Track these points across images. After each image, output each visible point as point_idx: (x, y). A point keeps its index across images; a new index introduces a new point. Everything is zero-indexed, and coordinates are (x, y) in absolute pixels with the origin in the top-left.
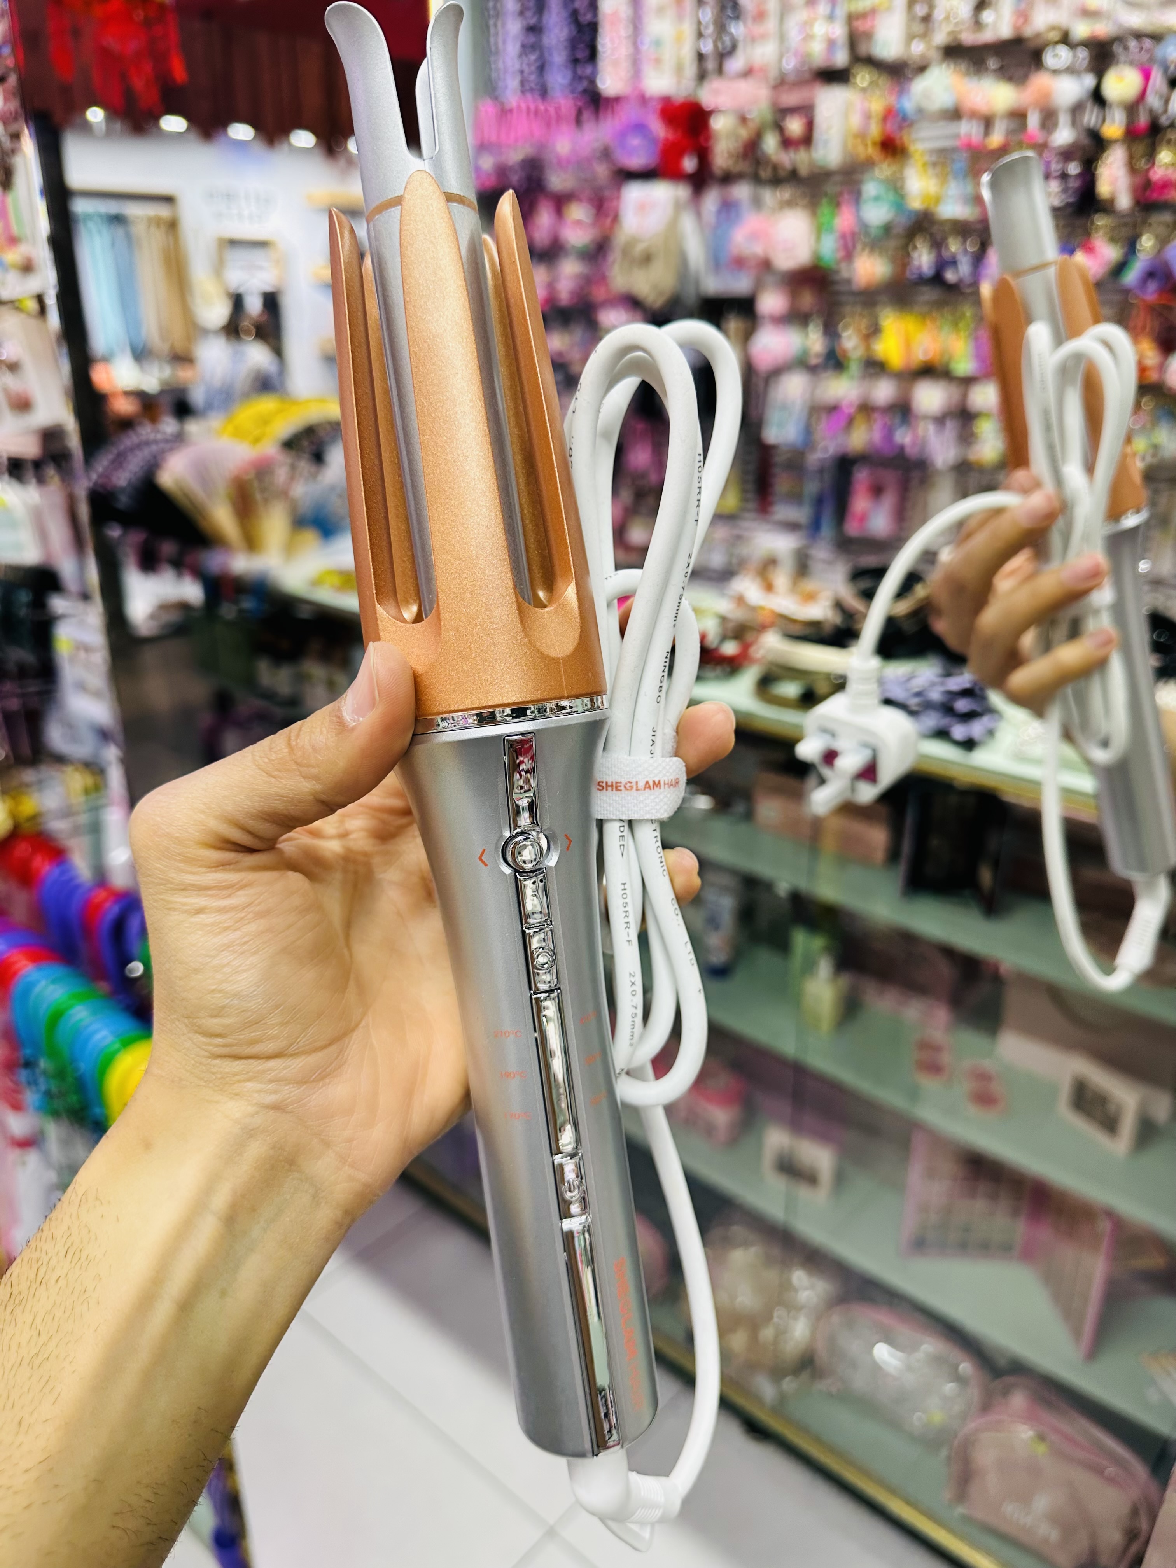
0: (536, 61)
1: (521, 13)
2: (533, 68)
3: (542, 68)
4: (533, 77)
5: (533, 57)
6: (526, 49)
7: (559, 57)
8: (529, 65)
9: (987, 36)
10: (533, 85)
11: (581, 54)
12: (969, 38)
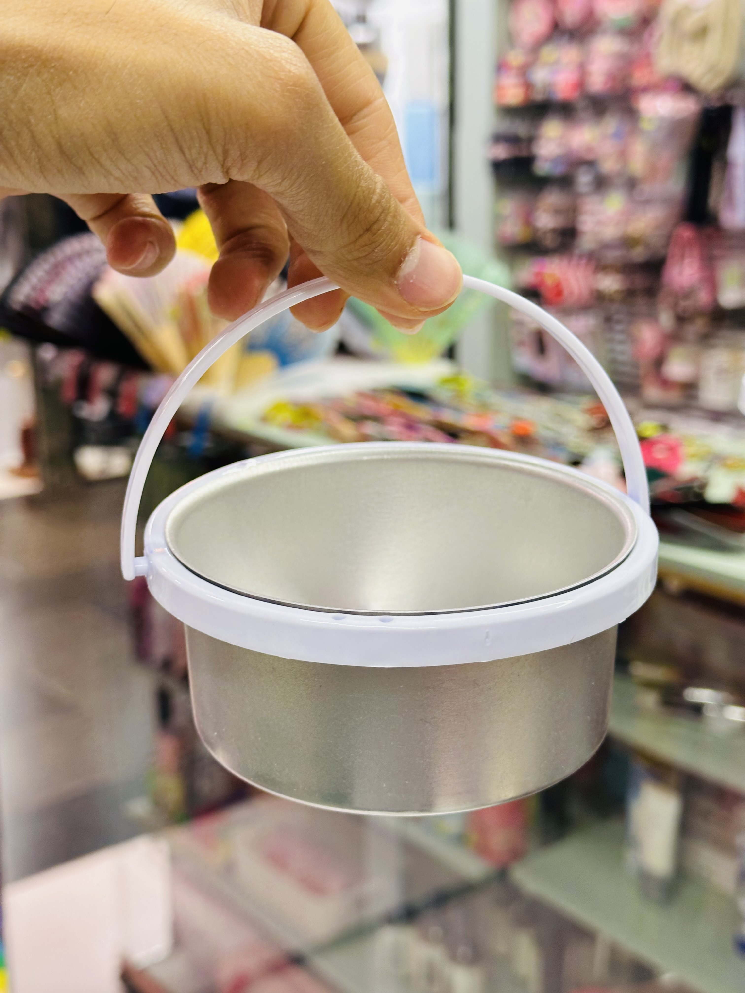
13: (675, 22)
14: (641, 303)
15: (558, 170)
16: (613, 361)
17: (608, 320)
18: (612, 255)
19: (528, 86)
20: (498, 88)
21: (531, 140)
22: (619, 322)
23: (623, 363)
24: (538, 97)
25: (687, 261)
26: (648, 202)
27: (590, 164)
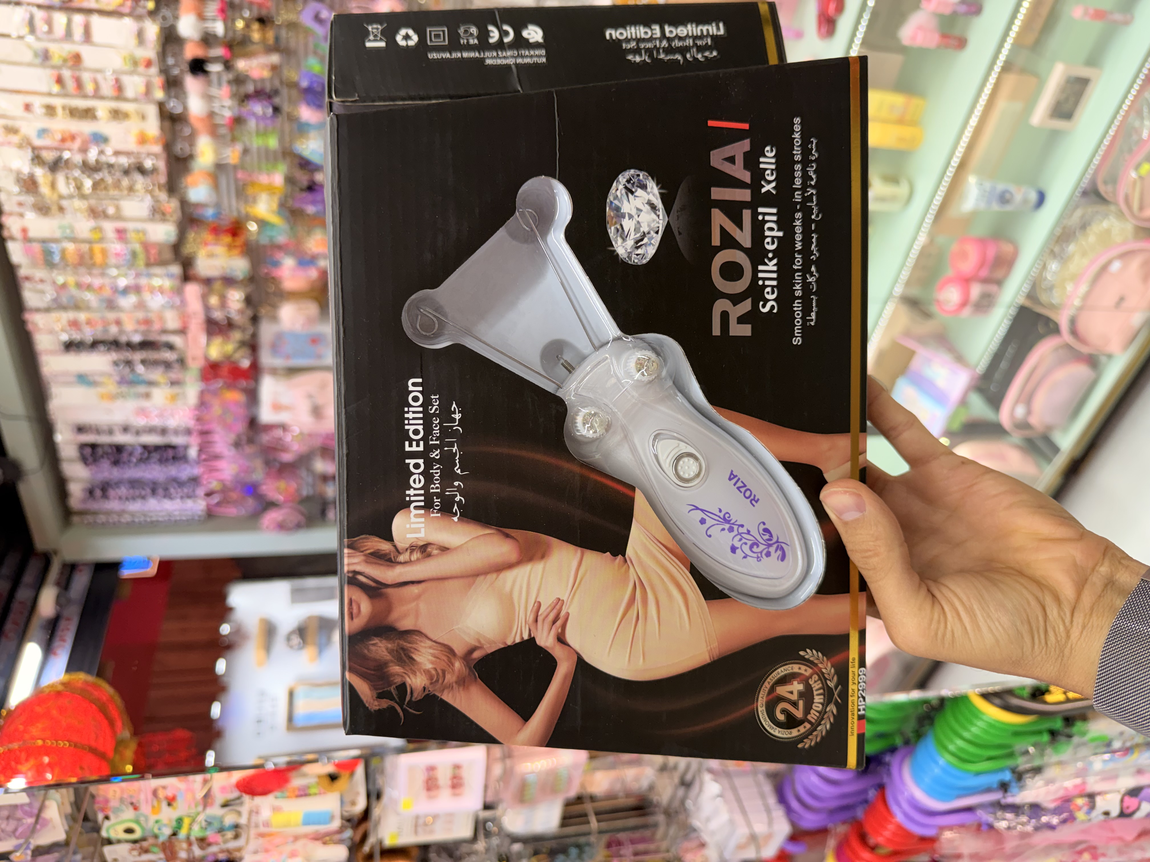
0: (174, 488)
1: (143, 498)
2: (179, 490)
3: (179, 483)
4: (186, 490)
5: (172, 490)
6: (167, 495)
7: (173, 470)
8: (177, 493)
9: (162, 165)
10: (191, 490)
11: (170, 453)
12: (163, 179)
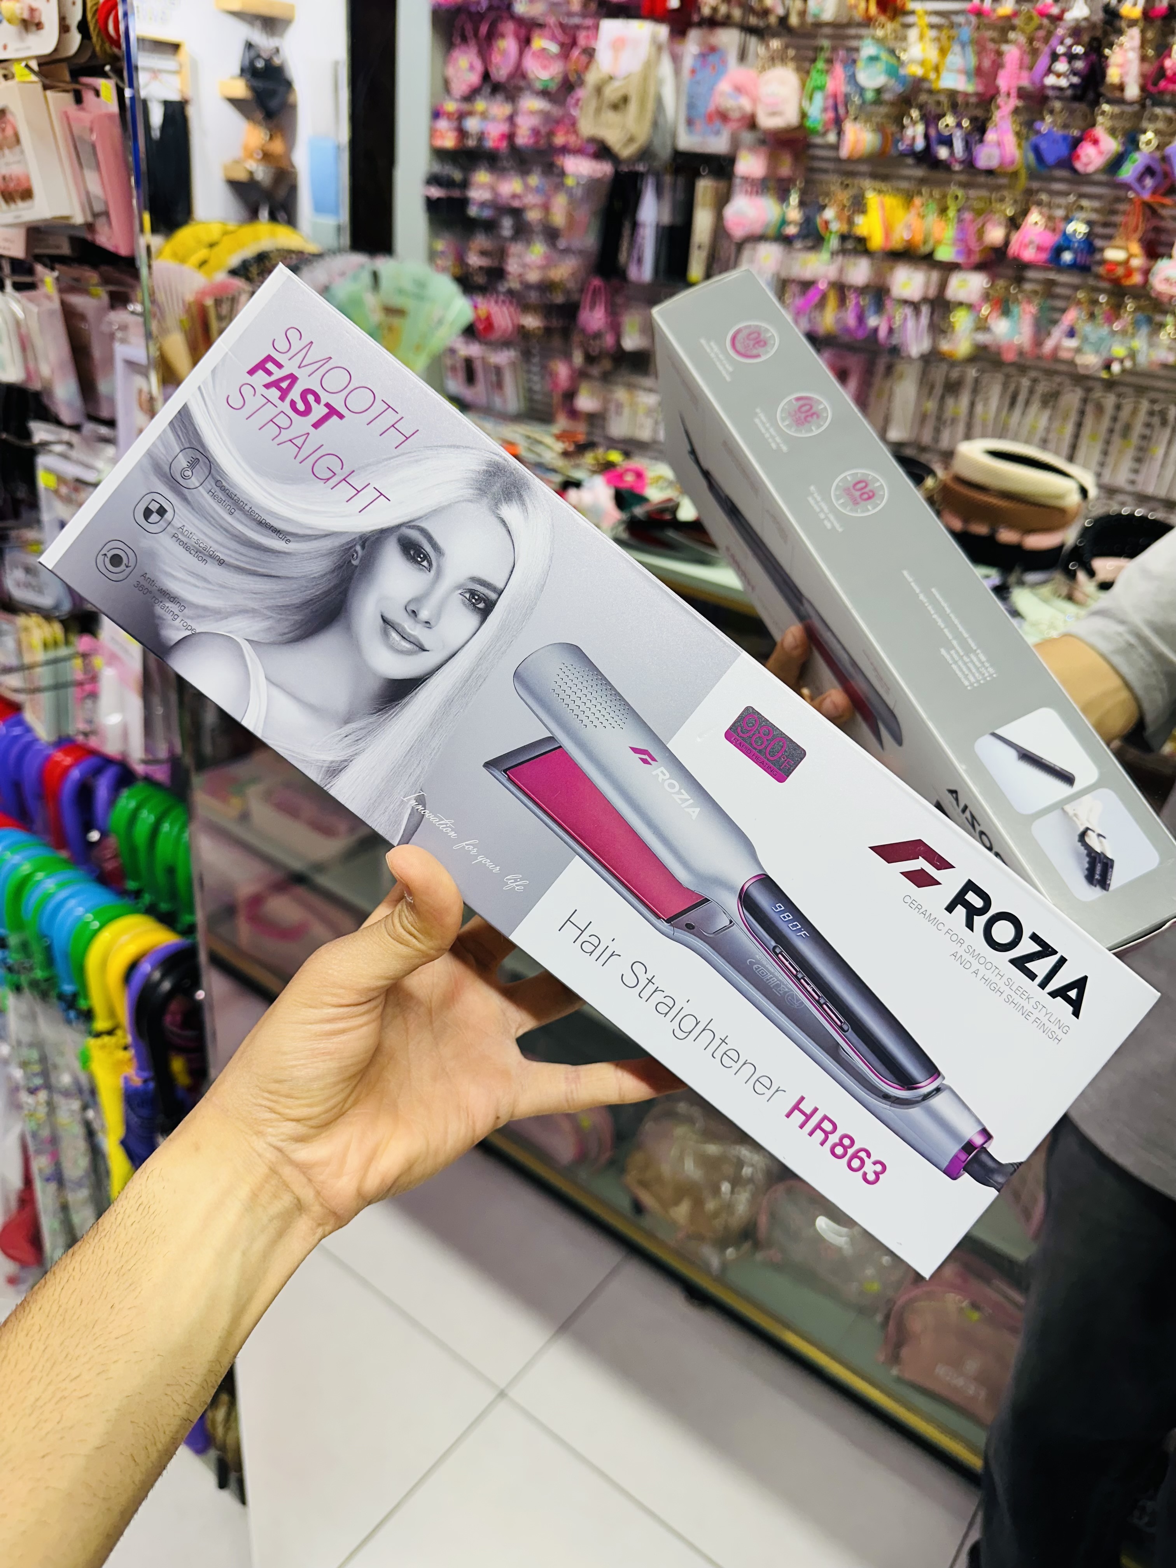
13: (599, 90)
14: (557, 342)
15: (487, 213)
16: (530, 390)
17: (527, 355)
18: (533, 297)
19: (462, 133)
20: (433, 133)
21: (465, 184)
22: (534, 356)
23: (535, 392)
24: (471, 143)
25: (597, 308)
26: (567, 251)
27: (517, 213)
